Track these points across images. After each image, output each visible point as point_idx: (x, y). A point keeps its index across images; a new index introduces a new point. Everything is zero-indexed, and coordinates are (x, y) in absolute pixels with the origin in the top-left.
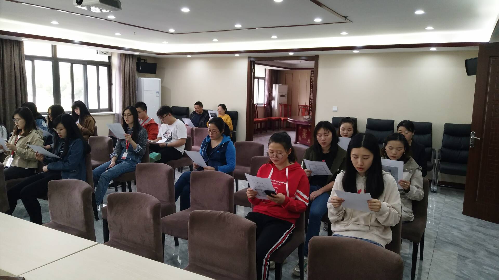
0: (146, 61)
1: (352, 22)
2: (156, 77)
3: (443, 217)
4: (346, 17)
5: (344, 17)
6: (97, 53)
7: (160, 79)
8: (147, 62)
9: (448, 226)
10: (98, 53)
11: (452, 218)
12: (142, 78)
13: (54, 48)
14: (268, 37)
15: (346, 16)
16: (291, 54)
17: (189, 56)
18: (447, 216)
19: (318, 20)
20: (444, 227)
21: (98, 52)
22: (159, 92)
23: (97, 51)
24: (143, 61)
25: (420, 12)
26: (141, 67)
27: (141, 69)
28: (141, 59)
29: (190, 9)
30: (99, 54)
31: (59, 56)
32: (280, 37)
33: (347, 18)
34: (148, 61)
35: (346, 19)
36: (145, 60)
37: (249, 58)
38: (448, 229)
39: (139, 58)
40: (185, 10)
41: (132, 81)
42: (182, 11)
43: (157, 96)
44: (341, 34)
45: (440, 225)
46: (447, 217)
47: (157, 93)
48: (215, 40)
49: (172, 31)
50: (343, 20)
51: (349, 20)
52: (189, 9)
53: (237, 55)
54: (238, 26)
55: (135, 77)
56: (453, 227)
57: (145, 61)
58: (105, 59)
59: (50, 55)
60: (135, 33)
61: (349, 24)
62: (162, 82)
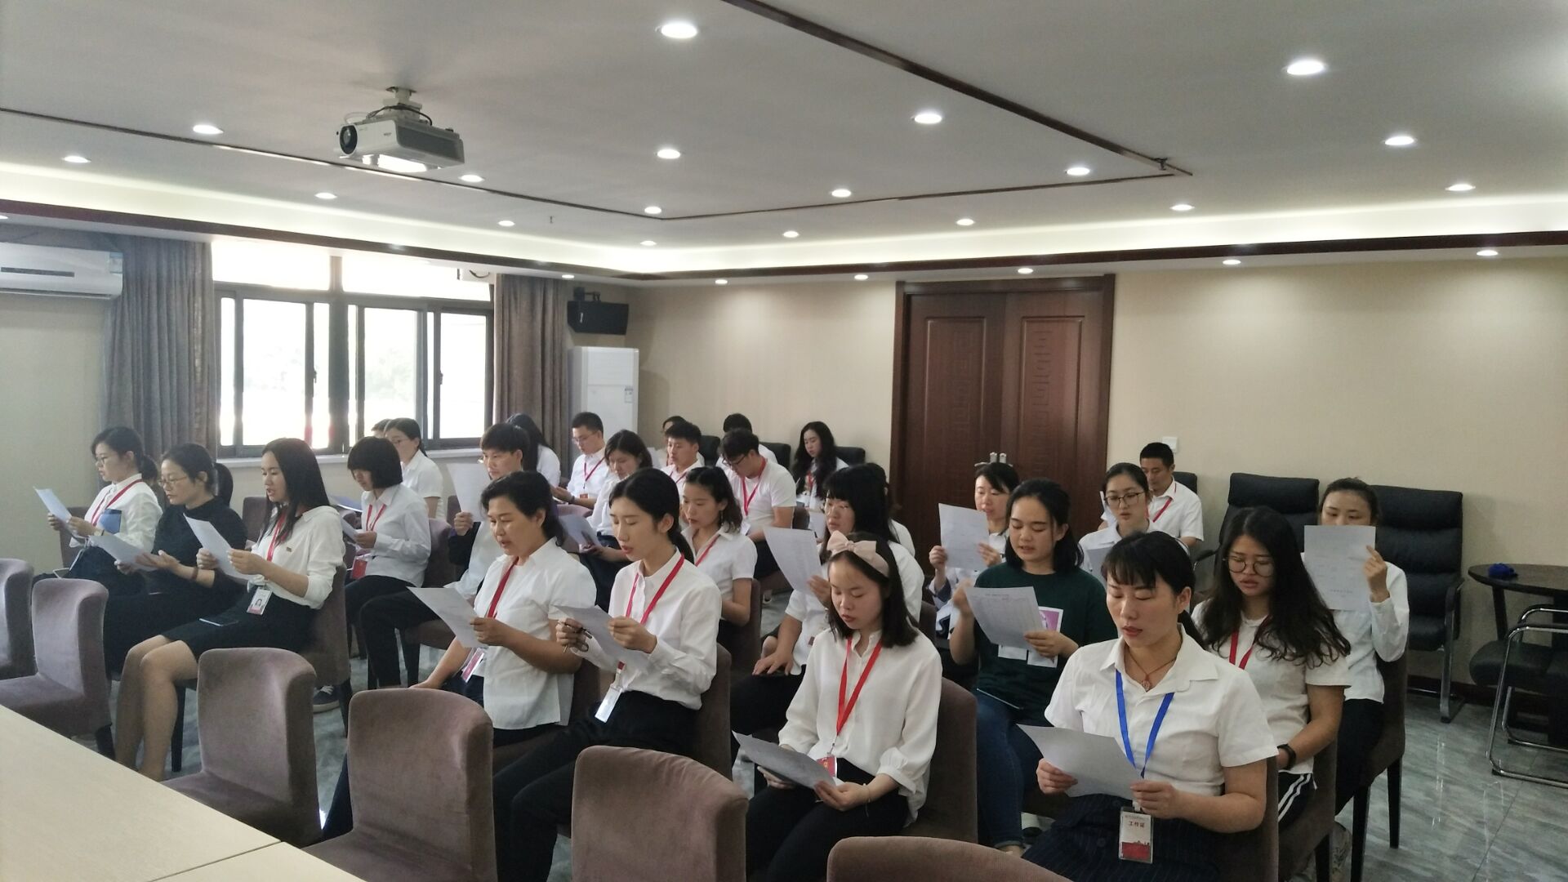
0: (598, 298)
1: (1191, 175)
2: (627, 346)
3: (1514, 818)
4: (1162, 161)
5: (1156, 160)
6: (458, 278)
7: (637, 351)
8: (599, 301)
9: (1522, 853)
10: (461, 277)
11: (1544, 825)
12: (584, 348)
13: (336, 262)
14: (947, 223)
15: (1161, 155)
16: (1025, 271)
17: (721, 282)
18: (1528, 815)
19: (1079, 171)
20: (1508, 853)
21: (461, 273)
22: (632, 390)
23: (458, 270)
24: (589, 298)
25: (1400, 140)
26: (582, 315)
27: (581, 321)
28: (587, 291)
29: (682, 152)
30: (465, 279)
31: (349, 286)
32: (982, 223)
33: (1167, 162)
34: (605, 298)
35: (1162, 167)
36: (596, 295)
37: (900, 284)
38: (1519, 861)
39: (579, 290)
40: (669, 153)
41: (554, 356)
42: (660, 159)
43: (626, 402)
44: (1172, 211)
45: (1493, 847)
46: (1524, 820)
47: (628, 392)
48: (791, 234)
49: (653, 210)
50: (1155, 169)
51: (1178, 169)
52: (680, 152)
53: (861, 277)
54: (842, 193)
55: (561, 344)
56: (1541, 857)
57: (594, 298)
58: (480, 292)
59: (324, 285)
60: (551, 218)
61: (1180, 181)
62: (643, 360)
